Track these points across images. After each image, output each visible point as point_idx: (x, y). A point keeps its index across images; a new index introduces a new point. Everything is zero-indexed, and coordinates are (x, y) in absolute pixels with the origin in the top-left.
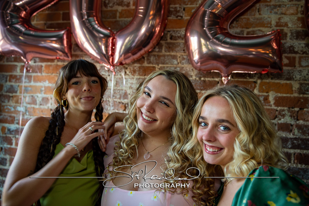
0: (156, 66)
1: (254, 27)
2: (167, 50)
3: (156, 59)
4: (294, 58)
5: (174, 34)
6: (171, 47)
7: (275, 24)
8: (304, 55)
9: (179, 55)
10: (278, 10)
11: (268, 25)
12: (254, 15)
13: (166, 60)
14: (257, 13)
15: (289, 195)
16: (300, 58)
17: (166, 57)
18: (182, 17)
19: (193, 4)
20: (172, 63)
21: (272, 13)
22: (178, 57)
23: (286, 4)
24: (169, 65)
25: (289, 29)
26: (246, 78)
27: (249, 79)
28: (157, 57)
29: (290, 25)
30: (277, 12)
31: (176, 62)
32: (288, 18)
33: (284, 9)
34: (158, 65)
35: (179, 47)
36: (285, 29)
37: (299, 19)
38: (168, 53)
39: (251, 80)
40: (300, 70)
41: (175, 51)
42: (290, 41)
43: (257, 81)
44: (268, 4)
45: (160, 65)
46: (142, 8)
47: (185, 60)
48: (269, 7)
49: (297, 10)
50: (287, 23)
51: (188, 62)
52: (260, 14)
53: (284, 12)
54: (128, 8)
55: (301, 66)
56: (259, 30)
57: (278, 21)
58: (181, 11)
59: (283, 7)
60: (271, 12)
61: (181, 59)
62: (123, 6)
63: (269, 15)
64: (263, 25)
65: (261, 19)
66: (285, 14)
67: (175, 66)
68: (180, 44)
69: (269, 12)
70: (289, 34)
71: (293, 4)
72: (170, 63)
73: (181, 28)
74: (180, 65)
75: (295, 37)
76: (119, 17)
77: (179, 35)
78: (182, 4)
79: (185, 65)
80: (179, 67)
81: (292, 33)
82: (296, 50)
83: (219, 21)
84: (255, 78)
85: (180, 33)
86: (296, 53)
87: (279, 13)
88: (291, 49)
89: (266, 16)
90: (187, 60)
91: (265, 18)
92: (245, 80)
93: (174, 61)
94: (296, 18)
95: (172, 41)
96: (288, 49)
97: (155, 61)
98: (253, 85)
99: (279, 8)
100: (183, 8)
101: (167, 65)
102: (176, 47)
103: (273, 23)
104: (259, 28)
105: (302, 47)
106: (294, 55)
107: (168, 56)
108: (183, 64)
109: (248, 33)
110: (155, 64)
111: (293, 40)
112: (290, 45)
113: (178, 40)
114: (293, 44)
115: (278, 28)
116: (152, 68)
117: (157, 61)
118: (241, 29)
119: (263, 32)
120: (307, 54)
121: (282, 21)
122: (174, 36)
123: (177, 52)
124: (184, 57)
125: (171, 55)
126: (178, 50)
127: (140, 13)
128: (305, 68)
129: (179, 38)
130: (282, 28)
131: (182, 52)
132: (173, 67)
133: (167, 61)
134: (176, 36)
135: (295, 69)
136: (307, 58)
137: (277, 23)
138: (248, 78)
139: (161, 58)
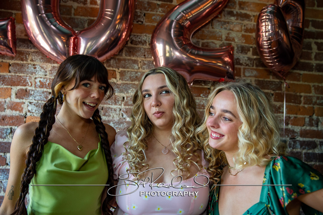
0: (117, 70)
1: (208, 39)
2: (127, 54)
3: (116, 63)
4: (240, 69)
5: (134, 39)
6: (132, 51)
7: (225, 38)
8: (247, 67)
9: (140, 60)
10: (227, 26)
11: (219, 38)
12: (208, 28)
13: (126, 64)
14: (210, 27)
15: (311, 175)
16: (244, 69)
17: (127, 61)
18: (142, 22)
19: (153, 11)
20: (133, 68)
21: (223, 28)
22: (139, 62)
23: (233, 21)
24: (130, 70)
25: (236, 44)
26: (201, 85)
27: (204, 86)
28: (117, 61)
29: (236, 40)
30: (226, 27)
31: (136, 67)
32: (235, 34)
33: (232, 26)
34: (118, 69)
35: (140, 52)
36: (233, 43)
37: (243, 36)
38: (129, 58)
39: (206, 87)
40: (245, 80)
41: (136, 55)
42: (236, 54)
43: (211, 87)
44: (220, 20)
45: (121, 69)
46: (110, 10)
47: (146, 65)
48: (220, 23)
49: (241, 28)
50: (234, 38)
51: (149, 68)
52: (213, 28)
53: (232, 28)
54: (85, 6)
55: (245, 76)
56: (212, 42)
57: (227, 35)
58: (141, 17)
59: (231, 24)
60: (221, 27)
61: (142, 64)
62: (78, 3)
63: (220, 29)
64: (215, 38)
65: (214, 32)
66: (232, 30)
67: (136, 70)
68: (141, 49)
69: (220, 27)
70: (236, 48)
71: (239, 23)
72: (131, 67)
73: (141, 33)
74: (141, 69)
75: (240, 51)
76: (74, 15)
77: (140, 40)
78: (143, 10)
79: (145, 70)
80: (140, 72)
81: (238, 48)
82: (241, 62)
83: (183, 31)
84: (209, 85)
85: (141, 38)
86: (241, 64)
87: (228, 28)
88: (238, 61)
89: (218, 30)
90: (148, 66)
91: (217, 32)
92: (201, 86)
93: (135, 66)
94: (241, 35)
95: (133, 46)
96: (235, 61)
97: (115, 65)
98: (208, 91)
99: (228, 25)
100: (143, 13)
101: (128, 70)
102: (136, 52)
103: (224, 37)
104: (212, 41)
105: (246, 60)
106: (239, 66)
107: (129, 60)
108: (144, 69)
109: (203, 44)
110: (115, 68)
111: (239, 54)
112: (236, 58)
113: (139, 45)
114: (239, 56)
115: (227, 42)
116: (112, 72)
117: (117, 65)
118: (197, 40)
119: (216, 44)
120: (249, 66)
121: (230, 36)
122: (134, 41)
123: (137, 57)
124: (145, 62)
125: (132, 60)
126: (139, 55)
127: (106, 15)
128: (247, 78)
129: (140, 43)
130: (230, 42)
131: (143, 58)
132: (135, 71)
133: (128, 65)
134: (137, 40)
135: (240, 79)
136: (249, 70)
137: (227, 37)
138: (203, 84)
139: (122, 62)
